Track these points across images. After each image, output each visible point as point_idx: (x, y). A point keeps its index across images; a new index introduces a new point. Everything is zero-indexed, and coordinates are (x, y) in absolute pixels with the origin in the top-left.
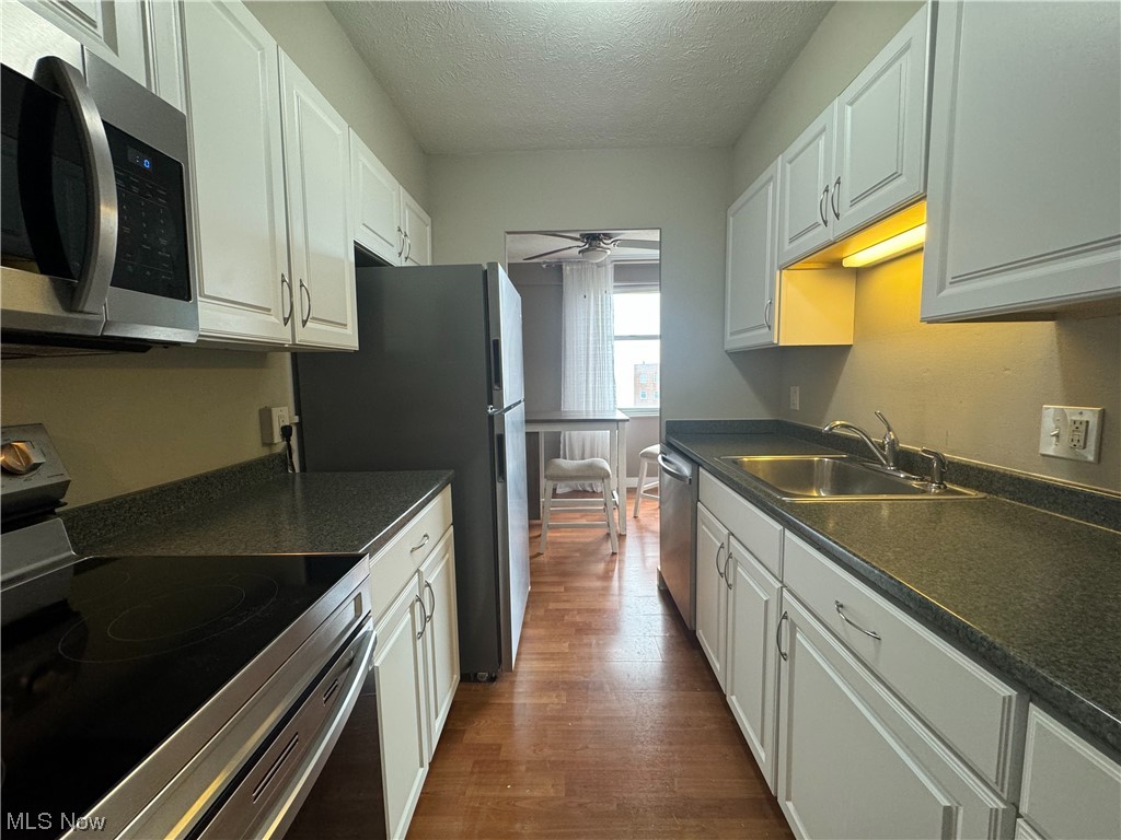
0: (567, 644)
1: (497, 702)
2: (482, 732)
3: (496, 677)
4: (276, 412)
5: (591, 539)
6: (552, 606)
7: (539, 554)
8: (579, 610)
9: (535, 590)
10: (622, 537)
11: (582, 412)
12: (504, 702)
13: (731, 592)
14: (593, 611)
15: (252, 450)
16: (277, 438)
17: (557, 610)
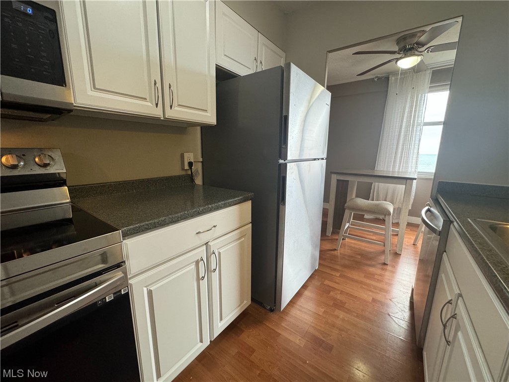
0: (323, 310)
1: (267, 324)
2: (250, 337)
3: (274, 309)
4: (186, 155)
5: (372, 250)
6: (327, 282)
7: (335, 250)
8: (342, 291)
9: (320, 269)
10: (397, 255)
11: (389, 171)
12: (270, 326)
13: (449, 348)
14: (352, 296)
15: (176, 171)
16: (187, 167)
17: (329, 286)
